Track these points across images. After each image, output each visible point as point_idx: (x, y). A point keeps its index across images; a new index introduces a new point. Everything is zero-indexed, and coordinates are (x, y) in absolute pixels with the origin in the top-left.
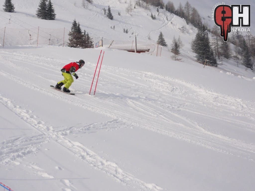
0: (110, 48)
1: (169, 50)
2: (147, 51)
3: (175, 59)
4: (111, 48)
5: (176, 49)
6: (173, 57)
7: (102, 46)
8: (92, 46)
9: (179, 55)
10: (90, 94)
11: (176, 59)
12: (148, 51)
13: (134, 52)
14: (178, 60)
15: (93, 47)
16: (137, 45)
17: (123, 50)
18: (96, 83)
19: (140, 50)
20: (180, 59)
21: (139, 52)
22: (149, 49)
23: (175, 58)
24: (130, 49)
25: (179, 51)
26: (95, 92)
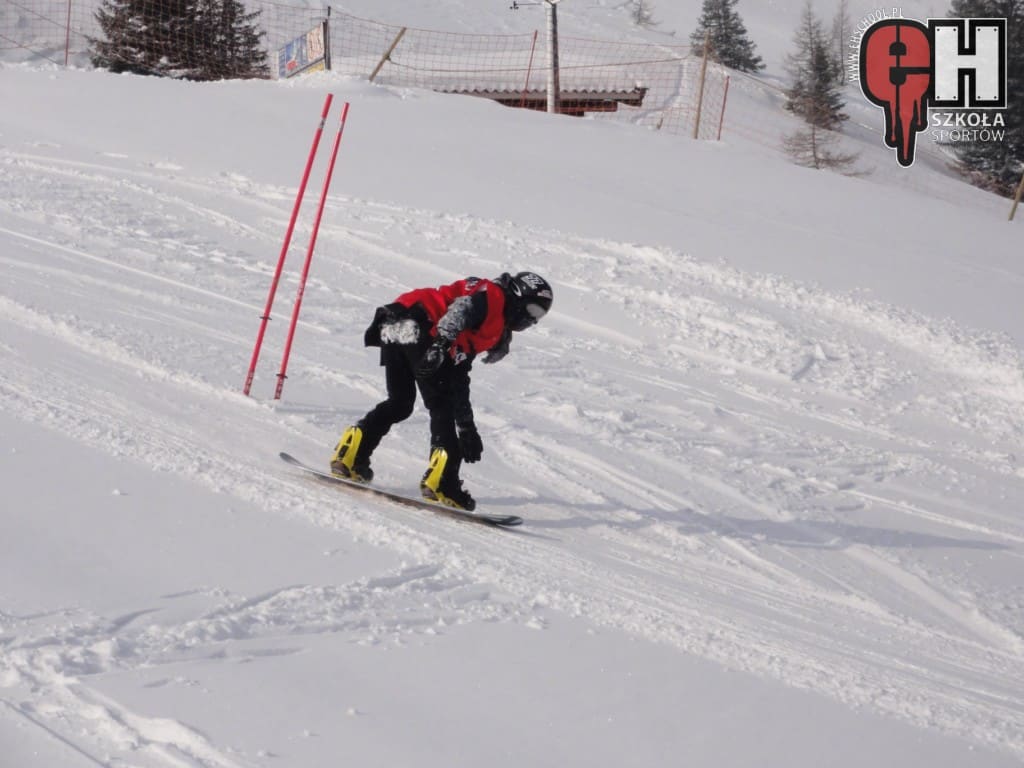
0: (381, 81)
1: (773, 99)
2: (627, 102)
3: (815, 156)
4: (390, 80)
5: (818, 87)
6: (796, 145)
7: (329, 67)
8: (254, 64)
9: (839, 130)
10: (247, 393)
11: (820, 156)
12: (636, 99)
13: (540, 105)
14: (830, 162)
15: (264, 73)
16: (561, 64)
17: (466, 92)
18: (290, 319)
19: (585, 91)
20: (848, 160)
21: (574, 106)
22: (643, 91)
23: (815, 147)
24: (512, 87)
25: (842, 101)
26: (282, 376)
